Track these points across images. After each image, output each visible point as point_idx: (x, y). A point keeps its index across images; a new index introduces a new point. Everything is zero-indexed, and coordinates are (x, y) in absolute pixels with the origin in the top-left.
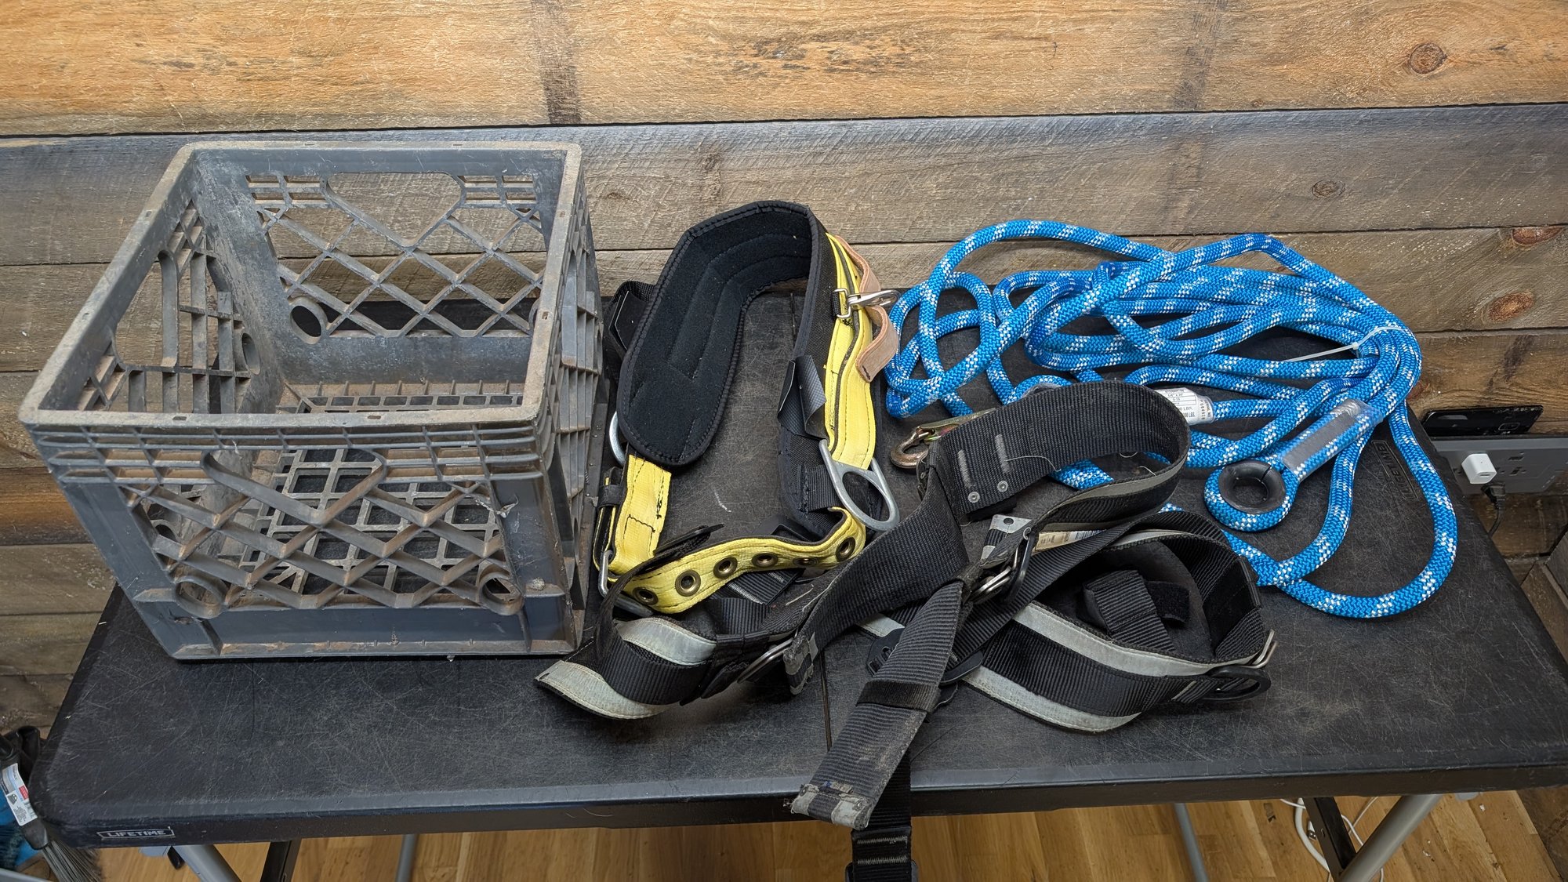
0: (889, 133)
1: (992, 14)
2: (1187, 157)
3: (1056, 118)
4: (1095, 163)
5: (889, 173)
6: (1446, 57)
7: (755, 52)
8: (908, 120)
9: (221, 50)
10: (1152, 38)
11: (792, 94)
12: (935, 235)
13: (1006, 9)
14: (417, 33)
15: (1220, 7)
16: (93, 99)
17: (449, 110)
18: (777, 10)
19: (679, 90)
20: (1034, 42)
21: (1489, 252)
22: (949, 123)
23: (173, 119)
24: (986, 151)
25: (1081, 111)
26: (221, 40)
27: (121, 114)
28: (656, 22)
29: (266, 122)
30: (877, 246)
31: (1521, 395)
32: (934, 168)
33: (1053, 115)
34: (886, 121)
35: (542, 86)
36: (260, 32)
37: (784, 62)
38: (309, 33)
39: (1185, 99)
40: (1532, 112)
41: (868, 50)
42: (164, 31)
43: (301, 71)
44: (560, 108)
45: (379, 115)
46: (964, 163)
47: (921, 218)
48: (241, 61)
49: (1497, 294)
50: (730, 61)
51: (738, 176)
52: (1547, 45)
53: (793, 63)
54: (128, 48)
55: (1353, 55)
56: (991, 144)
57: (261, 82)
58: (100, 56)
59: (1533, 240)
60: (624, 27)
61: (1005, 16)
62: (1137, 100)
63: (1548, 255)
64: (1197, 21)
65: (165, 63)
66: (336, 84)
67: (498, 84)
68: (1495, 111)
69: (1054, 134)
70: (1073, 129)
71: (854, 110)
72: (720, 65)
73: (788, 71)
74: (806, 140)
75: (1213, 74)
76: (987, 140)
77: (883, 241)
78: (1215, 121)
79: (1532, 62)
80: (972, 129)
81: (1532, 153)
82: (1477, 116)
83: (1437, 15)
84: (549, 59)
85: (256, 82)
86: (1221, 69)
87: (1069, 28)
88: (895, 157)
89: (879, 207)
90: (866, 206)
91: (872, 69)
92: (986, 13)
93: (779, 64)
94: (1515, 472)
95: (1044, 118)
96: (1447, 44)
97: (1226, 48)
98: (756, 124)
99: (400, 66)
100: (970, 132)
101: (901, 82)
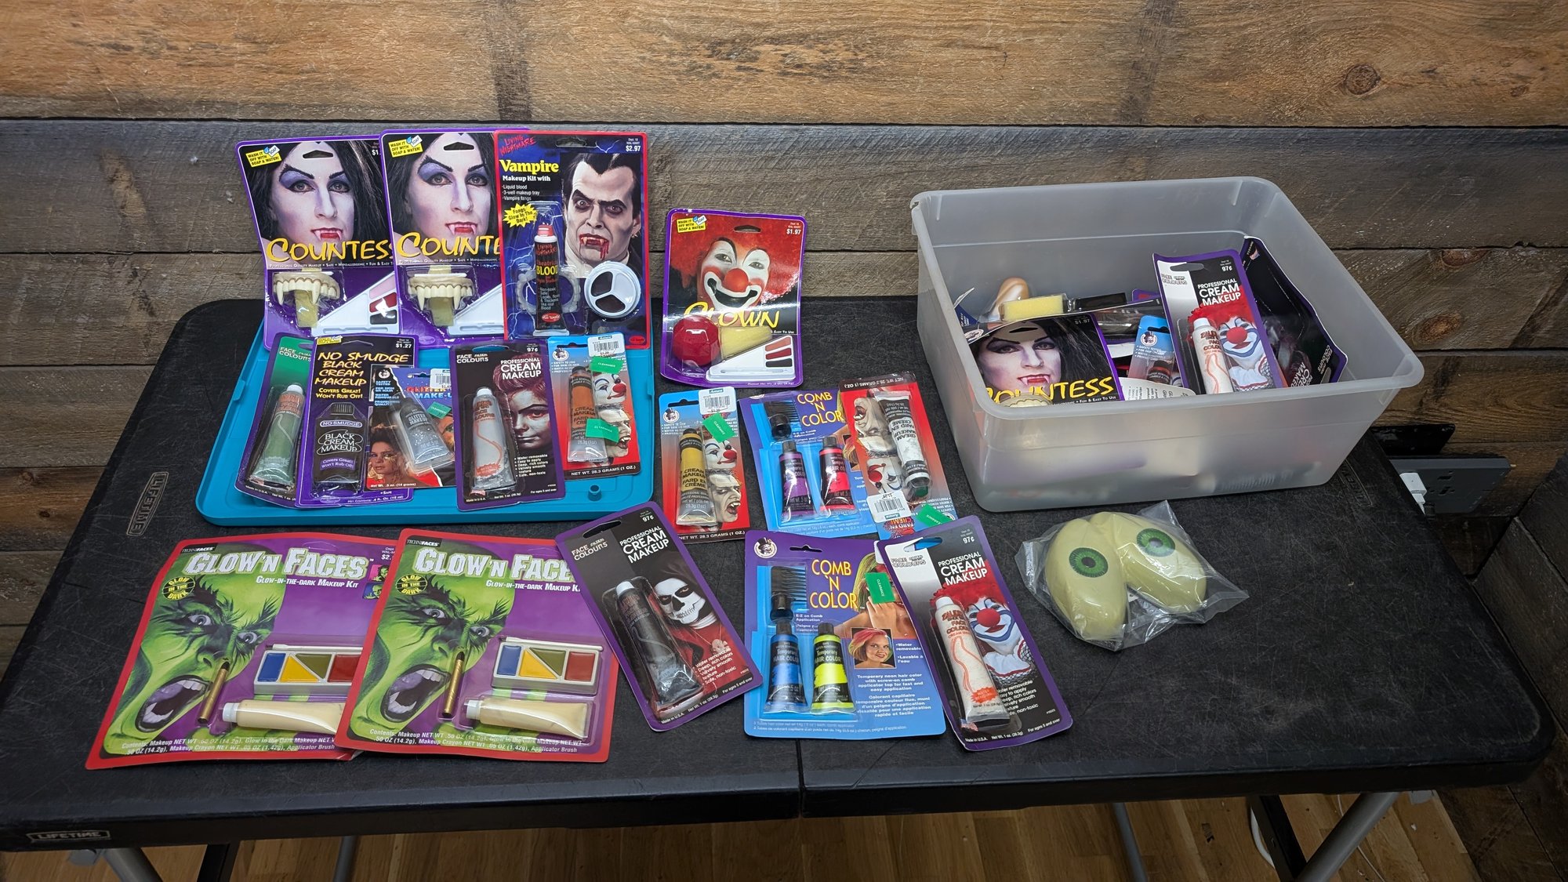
0: (841, 139)
1: (944, 22)
2: (1132, 170)
3: (1005, 129)
4: (1042, 175)
5: (840, 179)
6: (1379, 79)
7: (709, 52)
8: (859, 127)
9: (162, 33)
10: (1100, 50)
11: (745, 97)
12: (884, 244)
13: (957, 18)
14: (366, 22)
15: (1165, 23)
16: (25, 80)
17: (397, 103)
18: (732, 11)
19: (632, 89)
20: (984, 51)
21: (1419, 273)
22: (901, 130)
23: (108, 104)
24: (936, 160)
25: (1030, 121)
26: (163, 23)
27: (54, 97)
28: (610, 19)
29: (206, 109)
30: (827, 254)
31: (1450, 416)
32: (885, 175)
33: (1002, 126)
34: (839, 127)
35: (493, 81)
36: (203, 15)
37: (738, 64)
38: (254, 19)
39: (1130, 113)
40: (1460, 136)
41: (821, 54)
42: (104, 12)
43: (244, 58)
44: (511, 104)
45: (325, 106)
46: (916, 171)
47: (870, 226)
48: (182, 45)
49: (1429, 314)
50: (683, 61)
51: (690, 179)
52: (1475, 70)
53: (747, 65)
54: (64, 28)
55: (1291, 74)
56: (941, 153)
57: (202, 68)
58: (33, 35)
59: (1461, 262)
60: (578, 23)
61: (956, 24)
62: (1084, 113)
63: (1476, 278)
64: (1143, 36)
65: (102, 45)
66: (281, 72)
67: (448, 77)
68: (1427, 132)
69: (1003, 145)
70: (1021, 140)
71: (807, 115)
72: (673, 64)
73: (741, 73)
74: (758, 144)
75: (1157, 88)
76: (937, 149)
77: (833, 249)
78: (1160, 135)
79: (1460, 86)
80: (923, 137)
81: (1461, 176)
82: (1408, 138)
83: (1371, 37)
84: (500, 54)
85: (198, 68)
86: (1166, 84)
87: (1019, 39)
88: (846, 164)
89: (830, 215)
90: (816, 212)
91: (825, 74)
92: (938, 21)
93: (733, 65)
94: (1444, 492)
95: (993, 128)
96: (1381, 66)
97: (1170, 63)
98: (708, 126)
99: (348, 56)
100: (920, 140)
101: (853, 88)
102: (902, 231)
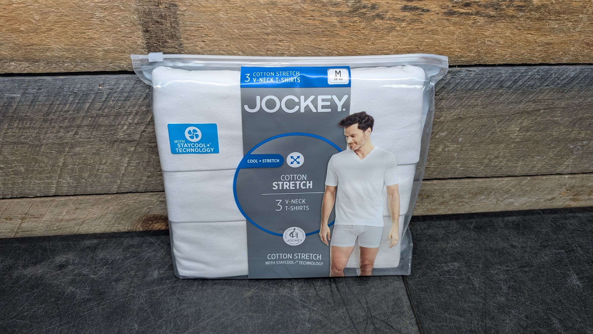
0: (490, 80)
5: (481, 117)
8: (510, 68)
11: (405, 39)
12: (505, 171)
19: (290, 34)
22: (547, 72)
24: (573, 97)
30: (452, 181)
32: (521, 113)
34: (490, 68)
35: (140, 27)
46: (551, 109)
47: (497, 157)
71: (462, 57)
73: (406, 13)
76: (577, 88)
77: (459, 176)
80: (567, 77)
88: (489, 104)
89: (464, 148)
90: (452, 147)
91: (492, 13)
100: (564, 79)
101: (516, 27)
102: (523, 160)
